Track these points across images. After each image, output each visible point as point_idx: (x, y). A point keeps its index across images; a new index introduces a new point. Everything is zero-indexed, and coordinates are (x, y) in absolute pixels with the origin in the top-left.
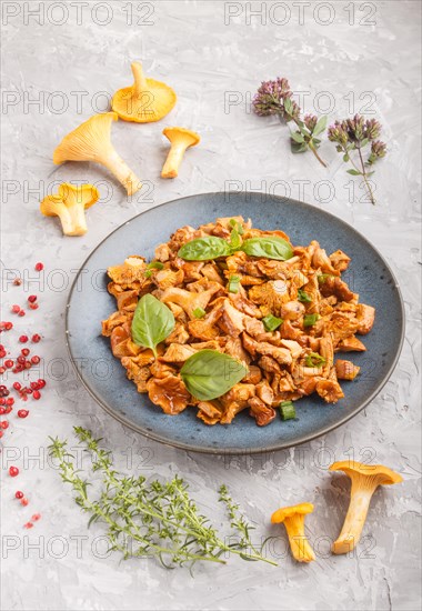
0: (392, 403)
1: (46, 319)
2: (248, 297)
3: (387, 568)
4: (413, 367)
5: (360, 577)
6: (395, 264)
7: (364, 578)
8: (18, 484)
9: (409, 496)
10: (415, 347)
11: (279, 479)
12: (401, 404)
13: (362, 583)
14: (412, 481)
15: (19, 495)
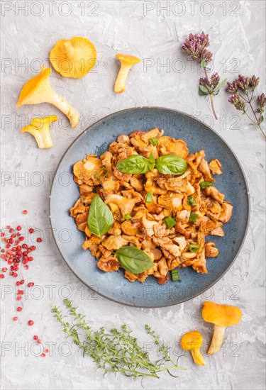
0: (239, 271)
1: (35, 214)
2: (157, 203)
3: (232, 375)
4: (252, 245)
5: (217, 380)
6: (245, 166)
7: (220, 381)
8: (34, 330)
9: (245, 332)
10: (254, 230)
11: (175, 323)
12: (244, 271)
13: (218, 384)
14: (247, 322)
15: (35, 338)
